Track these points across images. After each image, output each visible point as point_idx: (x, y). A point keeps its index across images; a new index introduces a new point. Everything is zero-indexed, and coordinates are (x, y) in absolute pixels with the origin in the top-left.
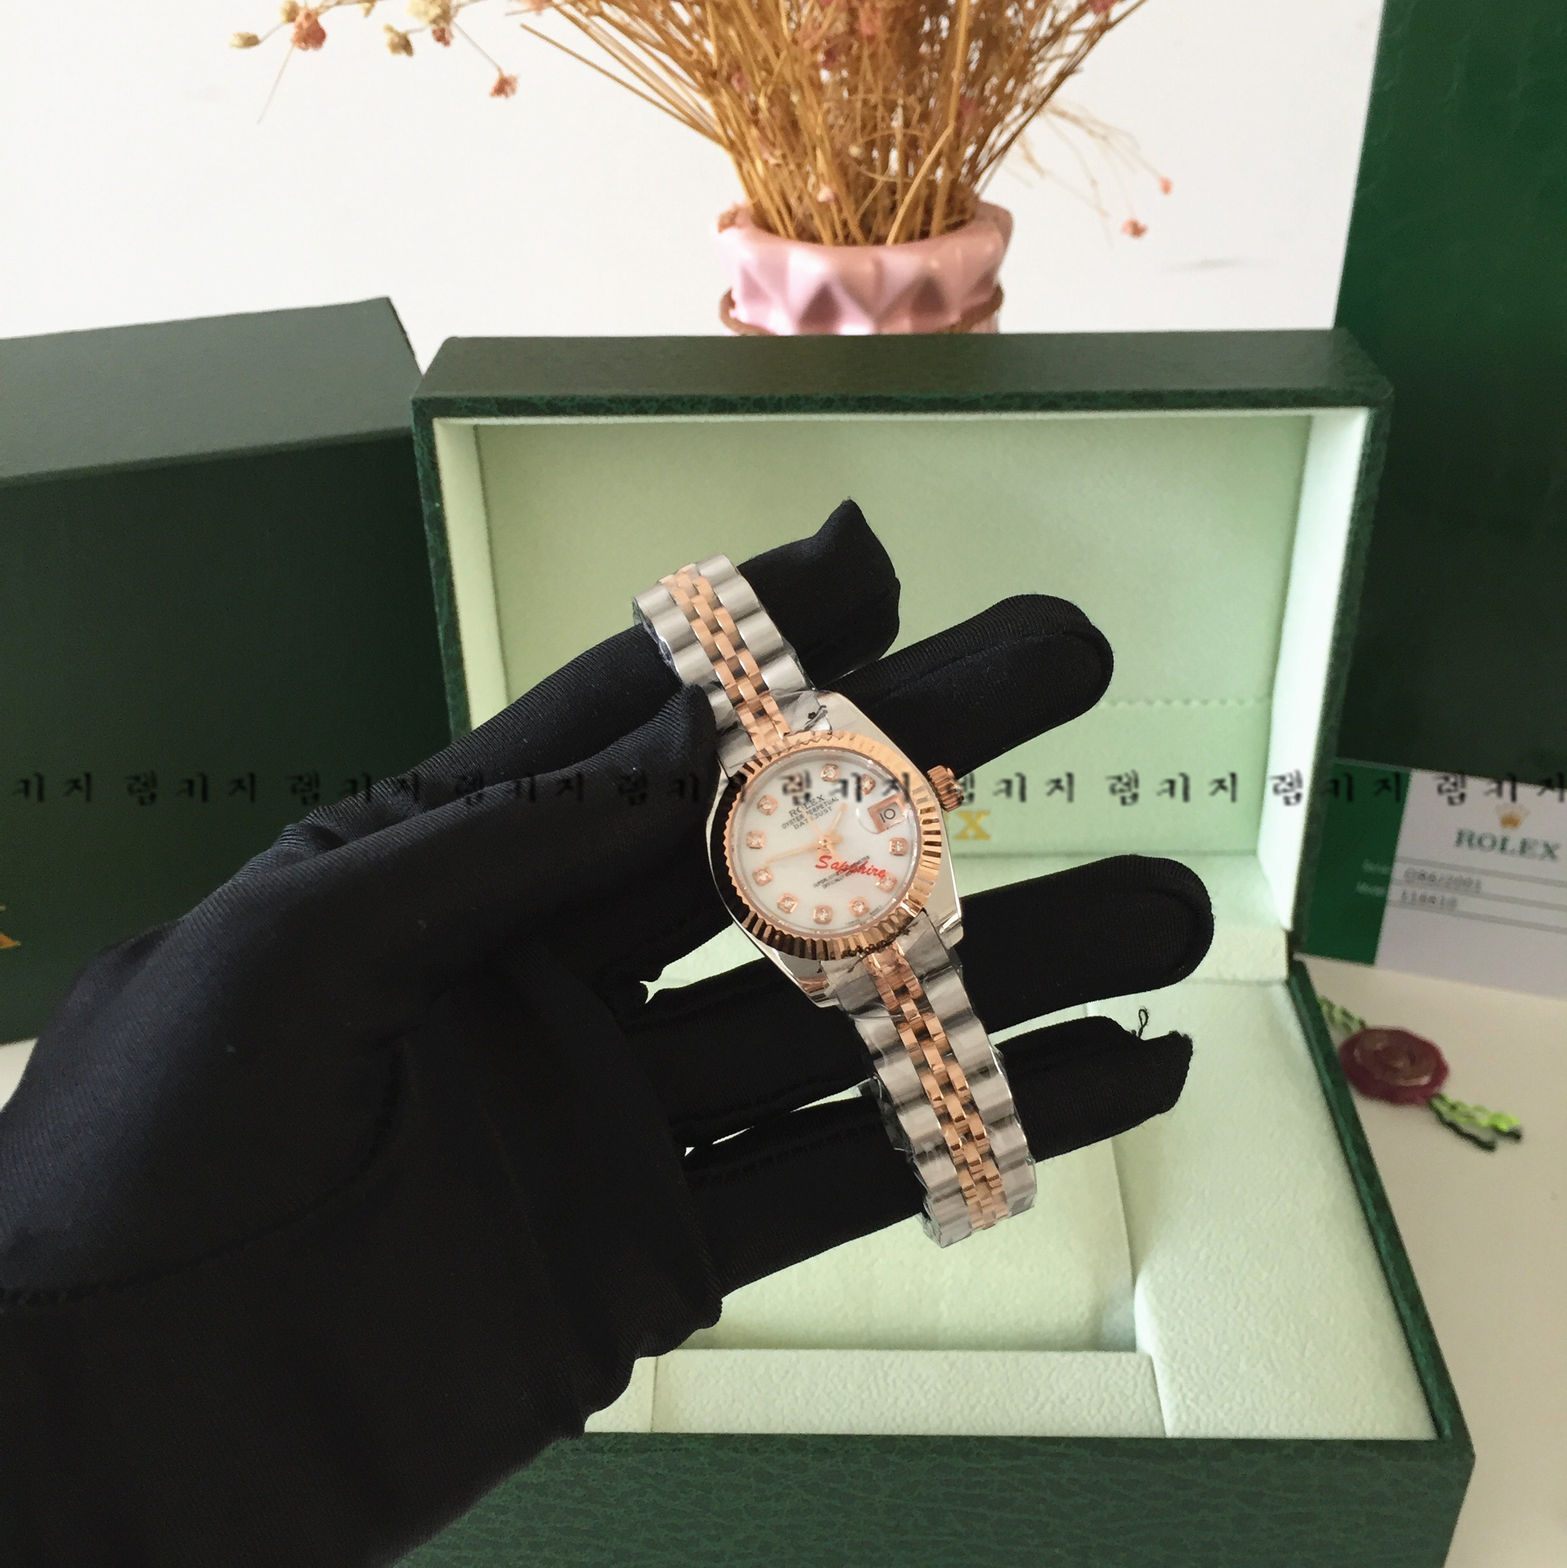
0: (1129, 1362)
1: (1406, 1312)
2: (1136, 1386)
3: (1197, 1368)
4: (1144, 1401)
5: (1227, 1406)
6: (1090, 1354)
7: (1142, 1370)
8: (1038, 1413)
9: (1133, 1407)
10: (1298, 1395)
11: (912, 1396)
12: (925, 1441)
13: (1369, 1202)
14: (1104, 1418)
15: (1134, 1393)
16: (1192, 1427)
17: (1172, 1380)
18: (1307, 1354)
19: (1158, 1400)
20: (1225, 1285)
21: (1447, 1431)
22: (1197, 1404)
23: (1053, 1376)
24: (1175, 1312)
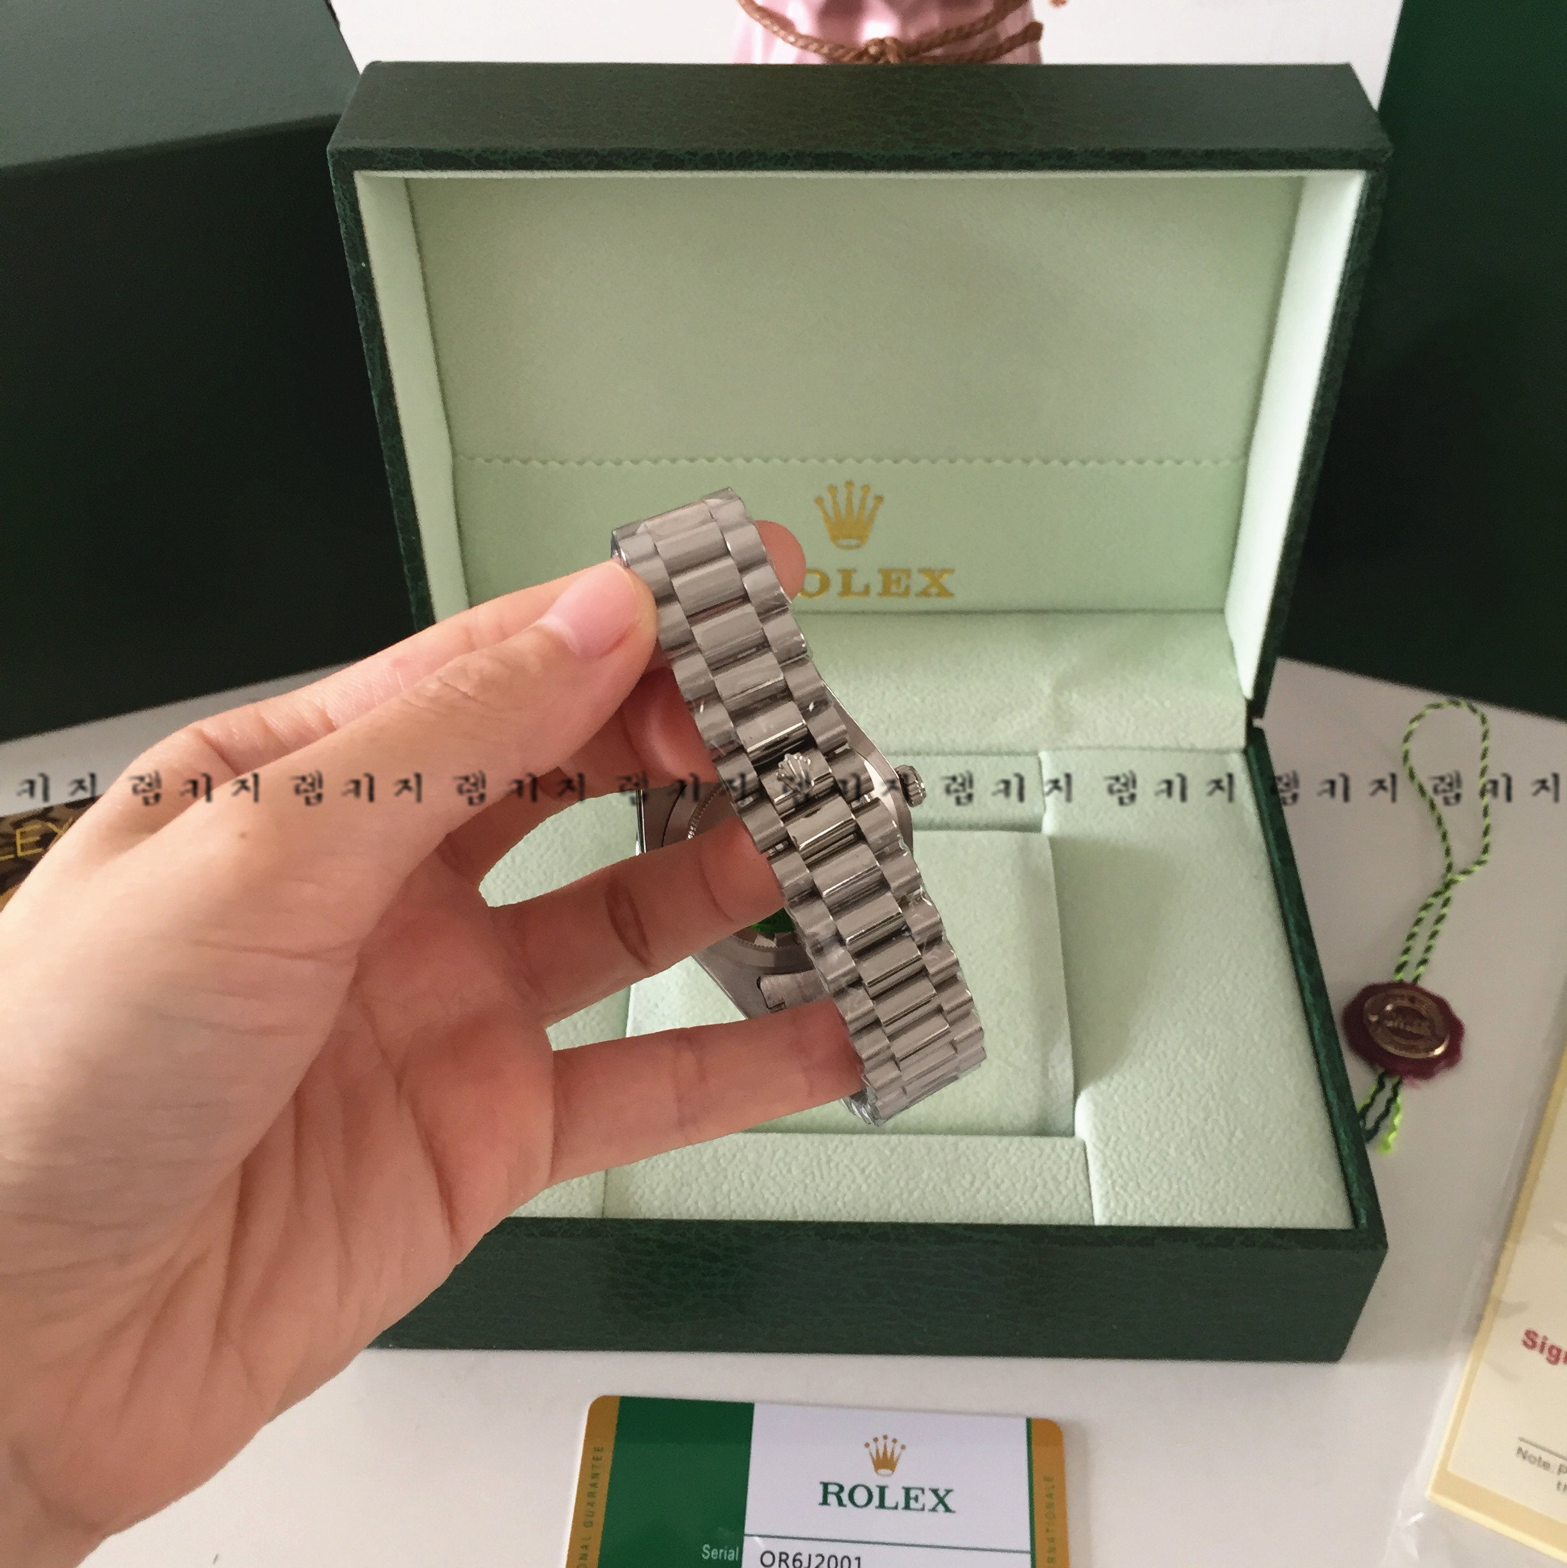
0: (1063, 1148)
1: (1334, 1101)
2: (1068, 1171)
3: (1129, 1152)
4: (1075, 1186)
5: (1154, 1193)
6: (1027, 1139)
7: (1076, 1156)
8: (974, 1197)
9: (1064, 1192)
10: (1222, 1182)
11: (854, 1181)
12: (863, 1229)
13: (1307, 986)
14: (1036, 1203)
15: (1067, 1178)
16: (1120, 1213)
17: (1104, 1165)
18: (1235, 1141)
19: (1089, 1186)
20: (1161, 1071)
21: (1363, 1221)
22: (1125, 1191)
23: (991, 1160)
24: (1112, 1098)
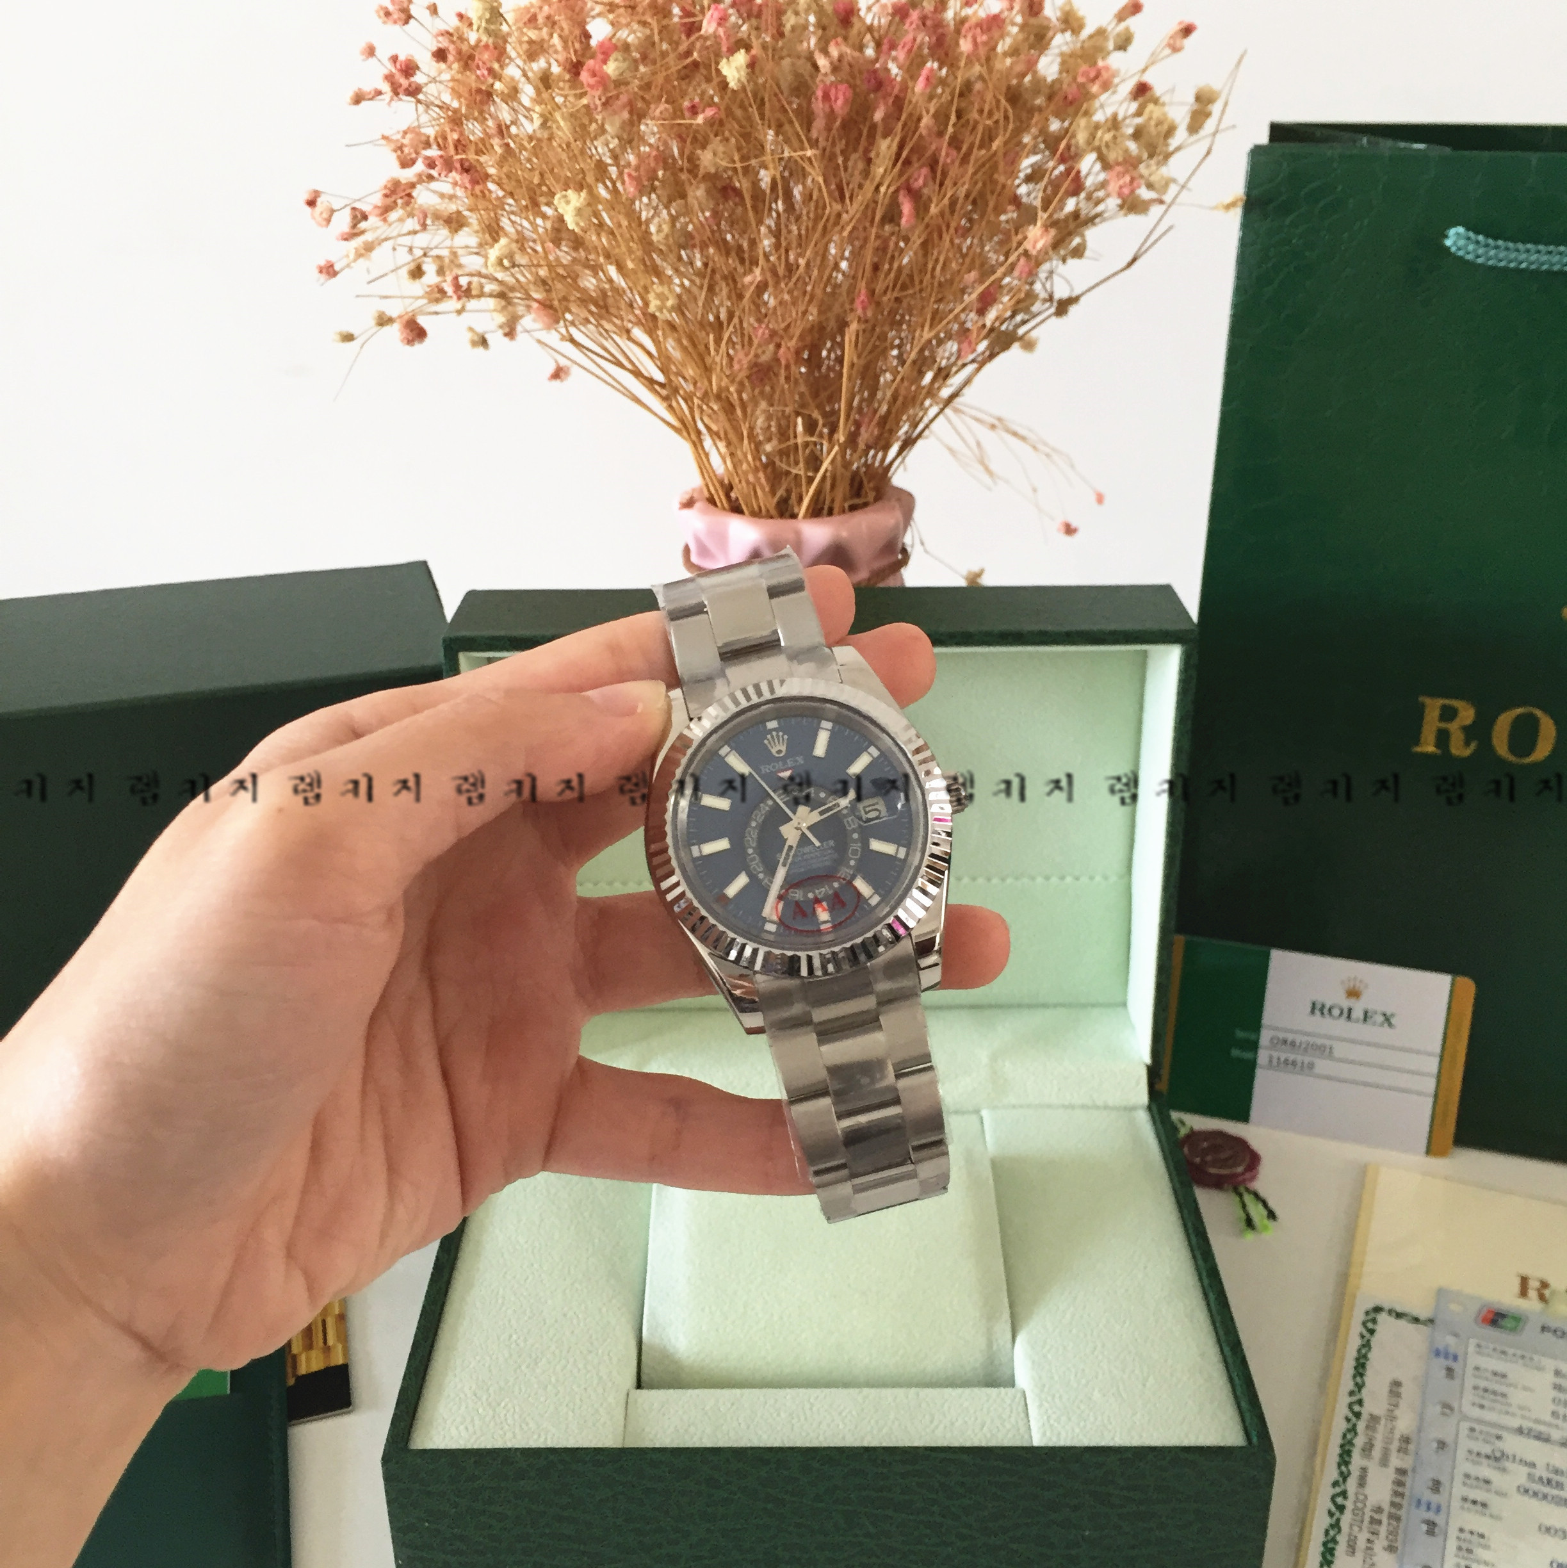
0: (1007, 1394)
1: (1230, 1354)
2: (1011, 1411)
3: (1060, 1397)
4: (1017, 1422)
5: (1082, 1424)
6: (976, 1389)
7: (1017, 1400)
8: (933, 1431)
9: (1008, 1426)
10: (1139, 1415)
11: (833, 1421)
12: (841, 1450)
13: (1204, 1274)
14: (985, 1434)
15: (1010, 1417)
16: (1054, 1439)
17: (1041, 1406)
18: (1148, 1385)
19: (1029, 1422)
20: (1086, 1335)
21: (1255, 1440)
22: (1059, 1423)
23: (946, 1406)
24: (1045, 1356)
